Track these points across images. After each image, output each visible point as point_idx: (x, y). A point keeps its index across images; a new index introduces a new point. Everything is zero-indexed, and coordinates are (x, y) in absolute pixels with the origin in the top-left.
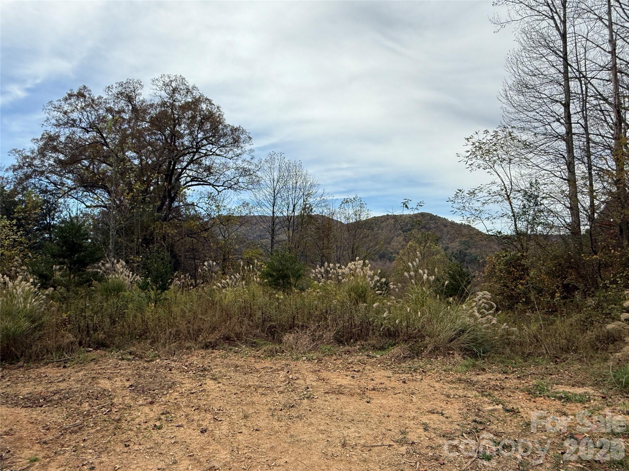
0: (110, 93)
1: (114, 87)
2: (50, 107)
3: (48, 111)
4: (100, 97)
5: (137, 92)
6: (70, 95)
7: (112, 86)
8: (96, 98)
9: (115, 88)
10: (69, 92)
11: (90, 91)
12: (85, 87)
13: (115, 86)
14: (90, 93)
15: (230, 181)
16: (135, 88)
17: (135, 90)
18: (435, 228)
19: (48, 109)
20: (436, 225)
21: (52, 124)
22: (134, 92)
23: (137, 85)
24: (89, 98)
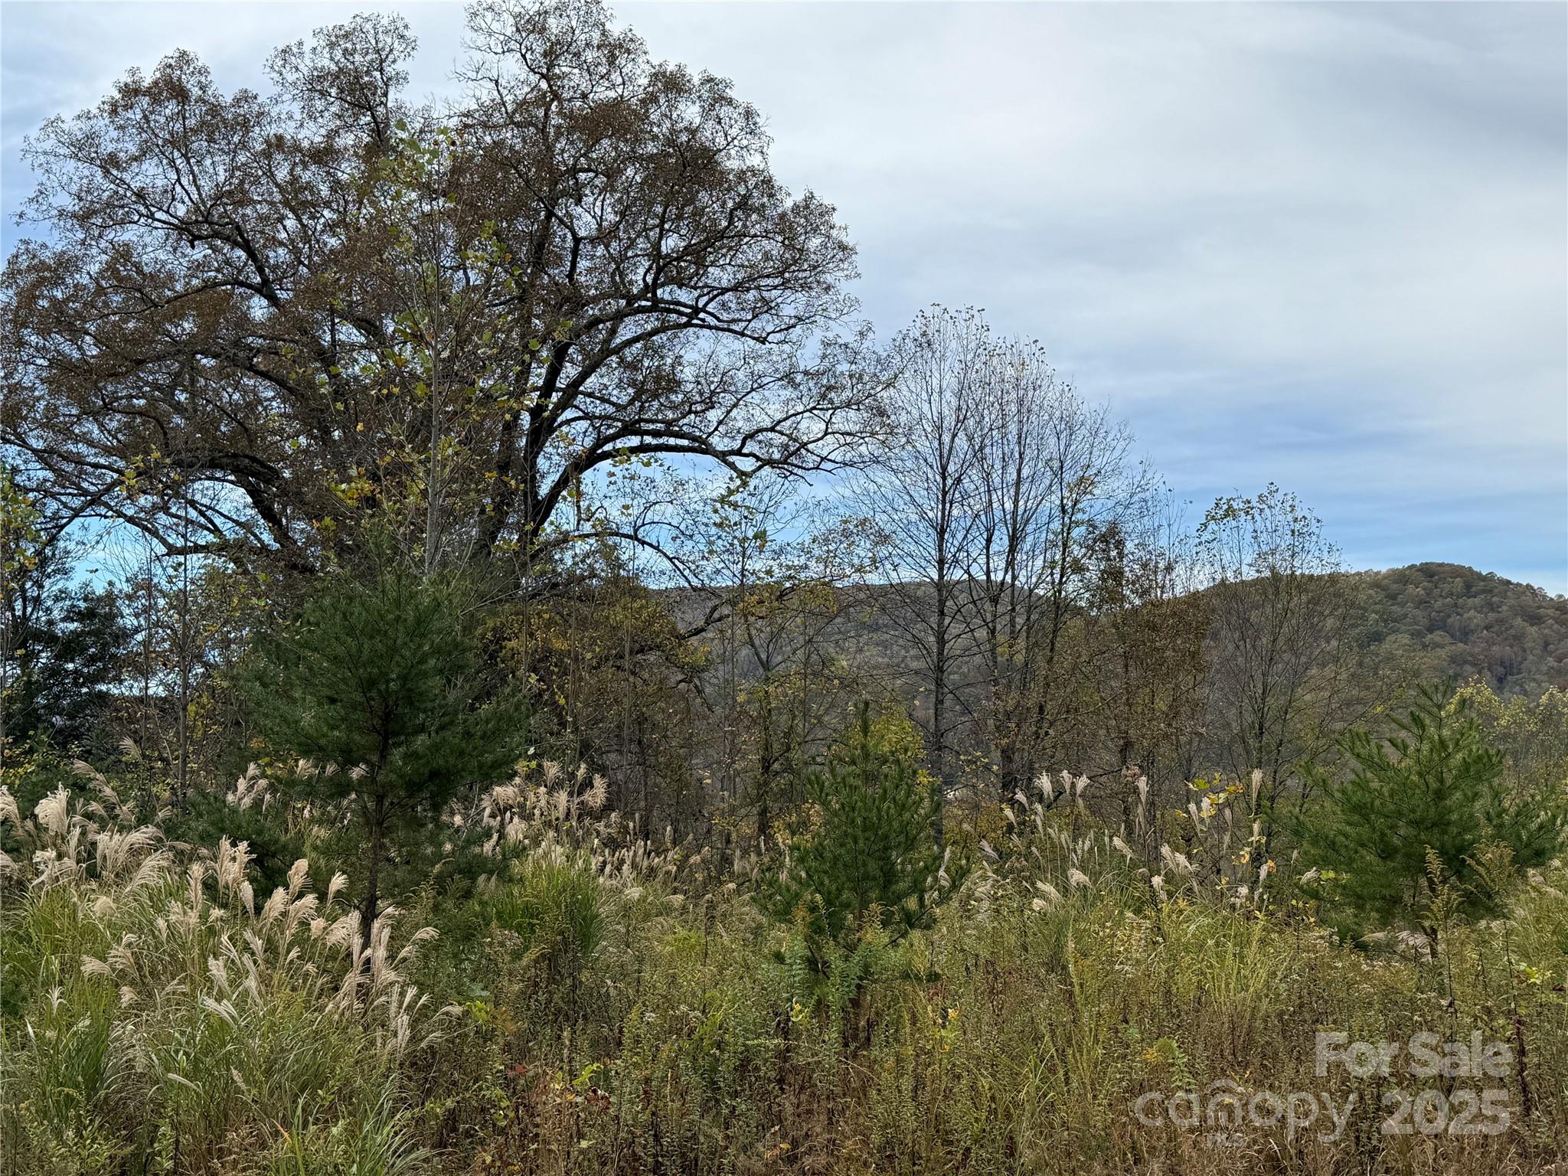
0: (291, 77)
1: (306, 48)
2: (48, 145)
3: (42, 159)
4: (245, 97)
5: (389, 70)
6: (130, 92)
7: (301, 43)
8: (229, 99)
9: (308, 55)
10: (126, 78)
11: (203, 71)
12: (184, 54)
13: (310, 43)
14: (203, 79)
15: (772, 429)
16: (384, 55)
17: (382, 61)
18: (1487, 628)
19: (45, 153)
20: (1492, 616)
21: (55, 212)
22: (381, 71)
23: (389, 41)
24: (201, 100)
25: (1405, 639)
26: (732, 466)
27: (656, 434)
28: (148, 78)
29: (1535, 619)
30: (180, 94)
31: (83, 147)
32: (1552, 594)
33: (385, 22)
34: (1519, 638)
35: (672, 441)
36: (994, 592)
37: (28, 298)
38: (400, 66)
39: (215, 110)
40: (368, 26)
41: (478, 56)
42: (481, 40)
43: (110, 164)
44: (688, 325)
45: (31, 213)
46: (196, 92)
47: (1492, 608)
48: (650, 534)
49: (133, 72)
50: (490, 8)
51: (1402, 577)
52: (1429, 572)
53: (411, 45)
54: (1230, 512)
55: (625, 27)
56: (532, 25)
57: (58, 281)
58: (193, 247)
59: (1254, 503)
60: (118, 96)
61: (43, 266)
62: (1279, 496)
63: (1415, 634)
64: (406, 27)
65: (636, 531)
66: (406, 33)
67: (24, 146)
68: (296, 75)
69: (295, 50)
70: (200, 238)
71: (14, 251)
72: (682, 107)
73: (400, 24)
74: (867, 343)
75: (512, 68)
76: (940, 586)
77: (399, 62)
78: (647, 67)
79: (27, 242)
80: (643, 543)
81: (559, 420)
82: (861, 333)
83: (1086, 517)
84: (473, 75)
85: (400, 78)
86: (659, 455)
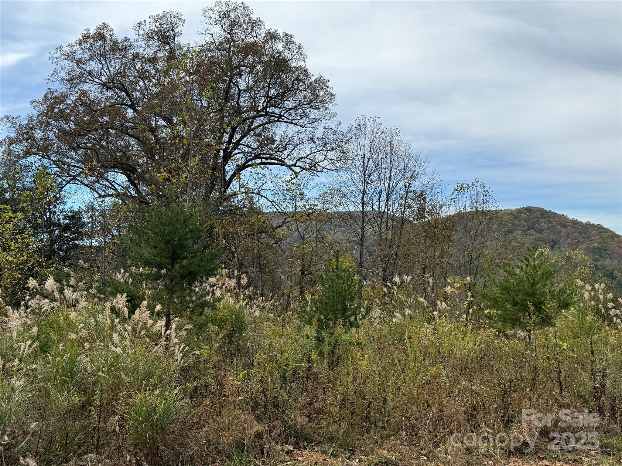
1: (147, 22)
2: (58, 55)
3: (56, 60)
4: (126, 39)
6: (86, 37)
7: (145, 21)
8: (120, 40)
10: (84, 32)
11: (111, 30)
13: (148, 20)
14: (111, 33)
15: (306, 158)
16: (174, 25)
17: (173, 27)
18: (548, 229)
19: (56, 58)
20: (550, 225)
21: (60, 79)
22: (173, 31)
23: (176, 20)
24: (110, 40)
25: (520, 232)
26: (292, 170)
27: (266, 158)
28: (92, 32)
29: (564, 226)
30: (103, 38)
31: (70, 56)
32: (570, 218)
33: (174, 13)
34: (559, 232)
35: (272, 161)
36: (381, 215)
37: (51, 109)
38: (179, 29)
39: (115, 44)
40: (168, 15)
41: (206, 26)
42: (207, 20)
43: (79, 62)
44: (278, 121)
45: (52, 79)
46: (109, 37)
47: (550, 222)
48: (263, 193)
49: (87, 30)
50: (210, 9)
51: (519, 211)
52: (529, 210)
53: (183, 22)
54: (462, 188)
55: (257, 16)
56: (225, 15)
57: (61, 103)
58: (108, 91)
59: (470, 185)
60: (82, 38)
61: (56, 97)
62: (479, 183)
63: (524, 231)
64: (181, 15)
65: (259, 192)
66: (181, 17)
67: (49, 55)
68: (143, 32)
69: (143, 23)
70: (110, 88)
71: (46, 92)
72: (276, 44)
73: (179, 14)
74: (339, 128)
75: (218, 30)
76: (363, 212)
77: (179, 27)
78: (264, 30)
79: (50, 89)
80: (262, 196)
81: (233, 153)
82: (337, 125)
83: (413, 189)
84: (204, 33)
85: (179, 33)
86: (268, 166)
